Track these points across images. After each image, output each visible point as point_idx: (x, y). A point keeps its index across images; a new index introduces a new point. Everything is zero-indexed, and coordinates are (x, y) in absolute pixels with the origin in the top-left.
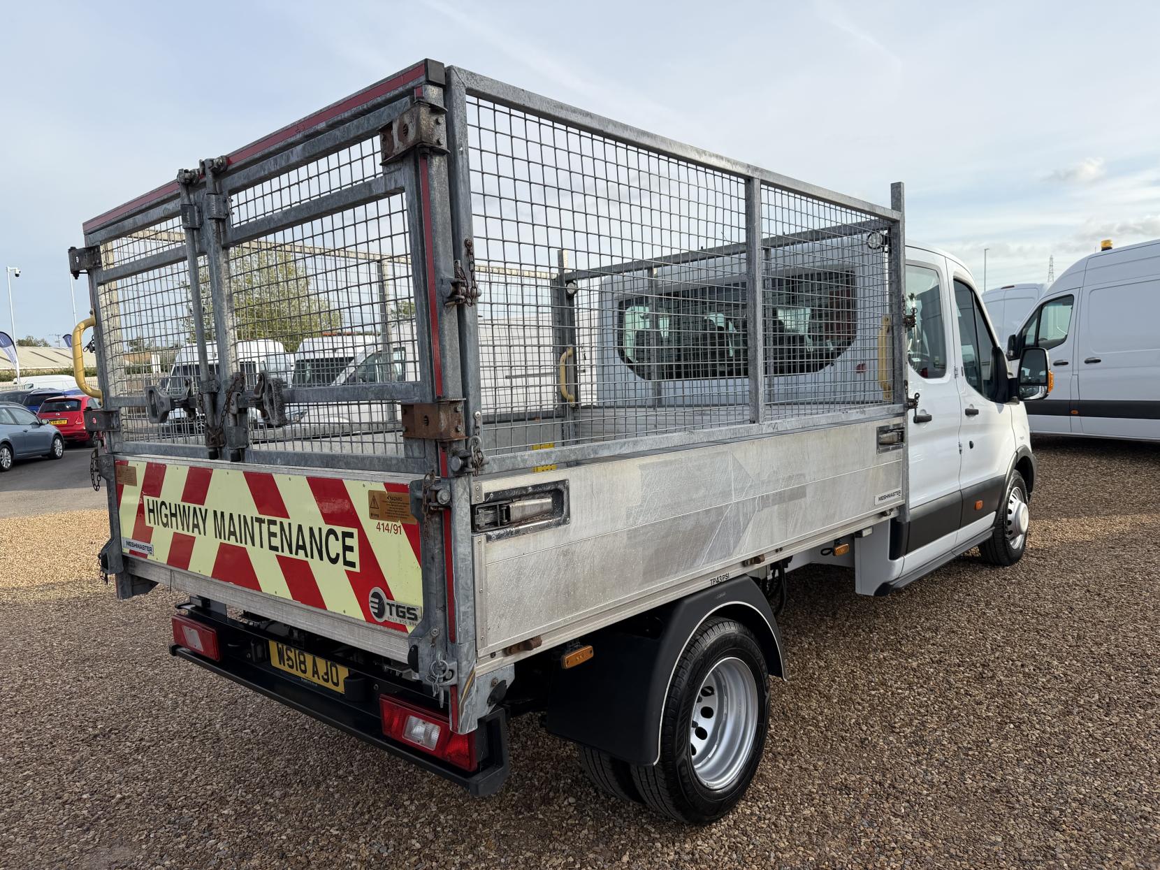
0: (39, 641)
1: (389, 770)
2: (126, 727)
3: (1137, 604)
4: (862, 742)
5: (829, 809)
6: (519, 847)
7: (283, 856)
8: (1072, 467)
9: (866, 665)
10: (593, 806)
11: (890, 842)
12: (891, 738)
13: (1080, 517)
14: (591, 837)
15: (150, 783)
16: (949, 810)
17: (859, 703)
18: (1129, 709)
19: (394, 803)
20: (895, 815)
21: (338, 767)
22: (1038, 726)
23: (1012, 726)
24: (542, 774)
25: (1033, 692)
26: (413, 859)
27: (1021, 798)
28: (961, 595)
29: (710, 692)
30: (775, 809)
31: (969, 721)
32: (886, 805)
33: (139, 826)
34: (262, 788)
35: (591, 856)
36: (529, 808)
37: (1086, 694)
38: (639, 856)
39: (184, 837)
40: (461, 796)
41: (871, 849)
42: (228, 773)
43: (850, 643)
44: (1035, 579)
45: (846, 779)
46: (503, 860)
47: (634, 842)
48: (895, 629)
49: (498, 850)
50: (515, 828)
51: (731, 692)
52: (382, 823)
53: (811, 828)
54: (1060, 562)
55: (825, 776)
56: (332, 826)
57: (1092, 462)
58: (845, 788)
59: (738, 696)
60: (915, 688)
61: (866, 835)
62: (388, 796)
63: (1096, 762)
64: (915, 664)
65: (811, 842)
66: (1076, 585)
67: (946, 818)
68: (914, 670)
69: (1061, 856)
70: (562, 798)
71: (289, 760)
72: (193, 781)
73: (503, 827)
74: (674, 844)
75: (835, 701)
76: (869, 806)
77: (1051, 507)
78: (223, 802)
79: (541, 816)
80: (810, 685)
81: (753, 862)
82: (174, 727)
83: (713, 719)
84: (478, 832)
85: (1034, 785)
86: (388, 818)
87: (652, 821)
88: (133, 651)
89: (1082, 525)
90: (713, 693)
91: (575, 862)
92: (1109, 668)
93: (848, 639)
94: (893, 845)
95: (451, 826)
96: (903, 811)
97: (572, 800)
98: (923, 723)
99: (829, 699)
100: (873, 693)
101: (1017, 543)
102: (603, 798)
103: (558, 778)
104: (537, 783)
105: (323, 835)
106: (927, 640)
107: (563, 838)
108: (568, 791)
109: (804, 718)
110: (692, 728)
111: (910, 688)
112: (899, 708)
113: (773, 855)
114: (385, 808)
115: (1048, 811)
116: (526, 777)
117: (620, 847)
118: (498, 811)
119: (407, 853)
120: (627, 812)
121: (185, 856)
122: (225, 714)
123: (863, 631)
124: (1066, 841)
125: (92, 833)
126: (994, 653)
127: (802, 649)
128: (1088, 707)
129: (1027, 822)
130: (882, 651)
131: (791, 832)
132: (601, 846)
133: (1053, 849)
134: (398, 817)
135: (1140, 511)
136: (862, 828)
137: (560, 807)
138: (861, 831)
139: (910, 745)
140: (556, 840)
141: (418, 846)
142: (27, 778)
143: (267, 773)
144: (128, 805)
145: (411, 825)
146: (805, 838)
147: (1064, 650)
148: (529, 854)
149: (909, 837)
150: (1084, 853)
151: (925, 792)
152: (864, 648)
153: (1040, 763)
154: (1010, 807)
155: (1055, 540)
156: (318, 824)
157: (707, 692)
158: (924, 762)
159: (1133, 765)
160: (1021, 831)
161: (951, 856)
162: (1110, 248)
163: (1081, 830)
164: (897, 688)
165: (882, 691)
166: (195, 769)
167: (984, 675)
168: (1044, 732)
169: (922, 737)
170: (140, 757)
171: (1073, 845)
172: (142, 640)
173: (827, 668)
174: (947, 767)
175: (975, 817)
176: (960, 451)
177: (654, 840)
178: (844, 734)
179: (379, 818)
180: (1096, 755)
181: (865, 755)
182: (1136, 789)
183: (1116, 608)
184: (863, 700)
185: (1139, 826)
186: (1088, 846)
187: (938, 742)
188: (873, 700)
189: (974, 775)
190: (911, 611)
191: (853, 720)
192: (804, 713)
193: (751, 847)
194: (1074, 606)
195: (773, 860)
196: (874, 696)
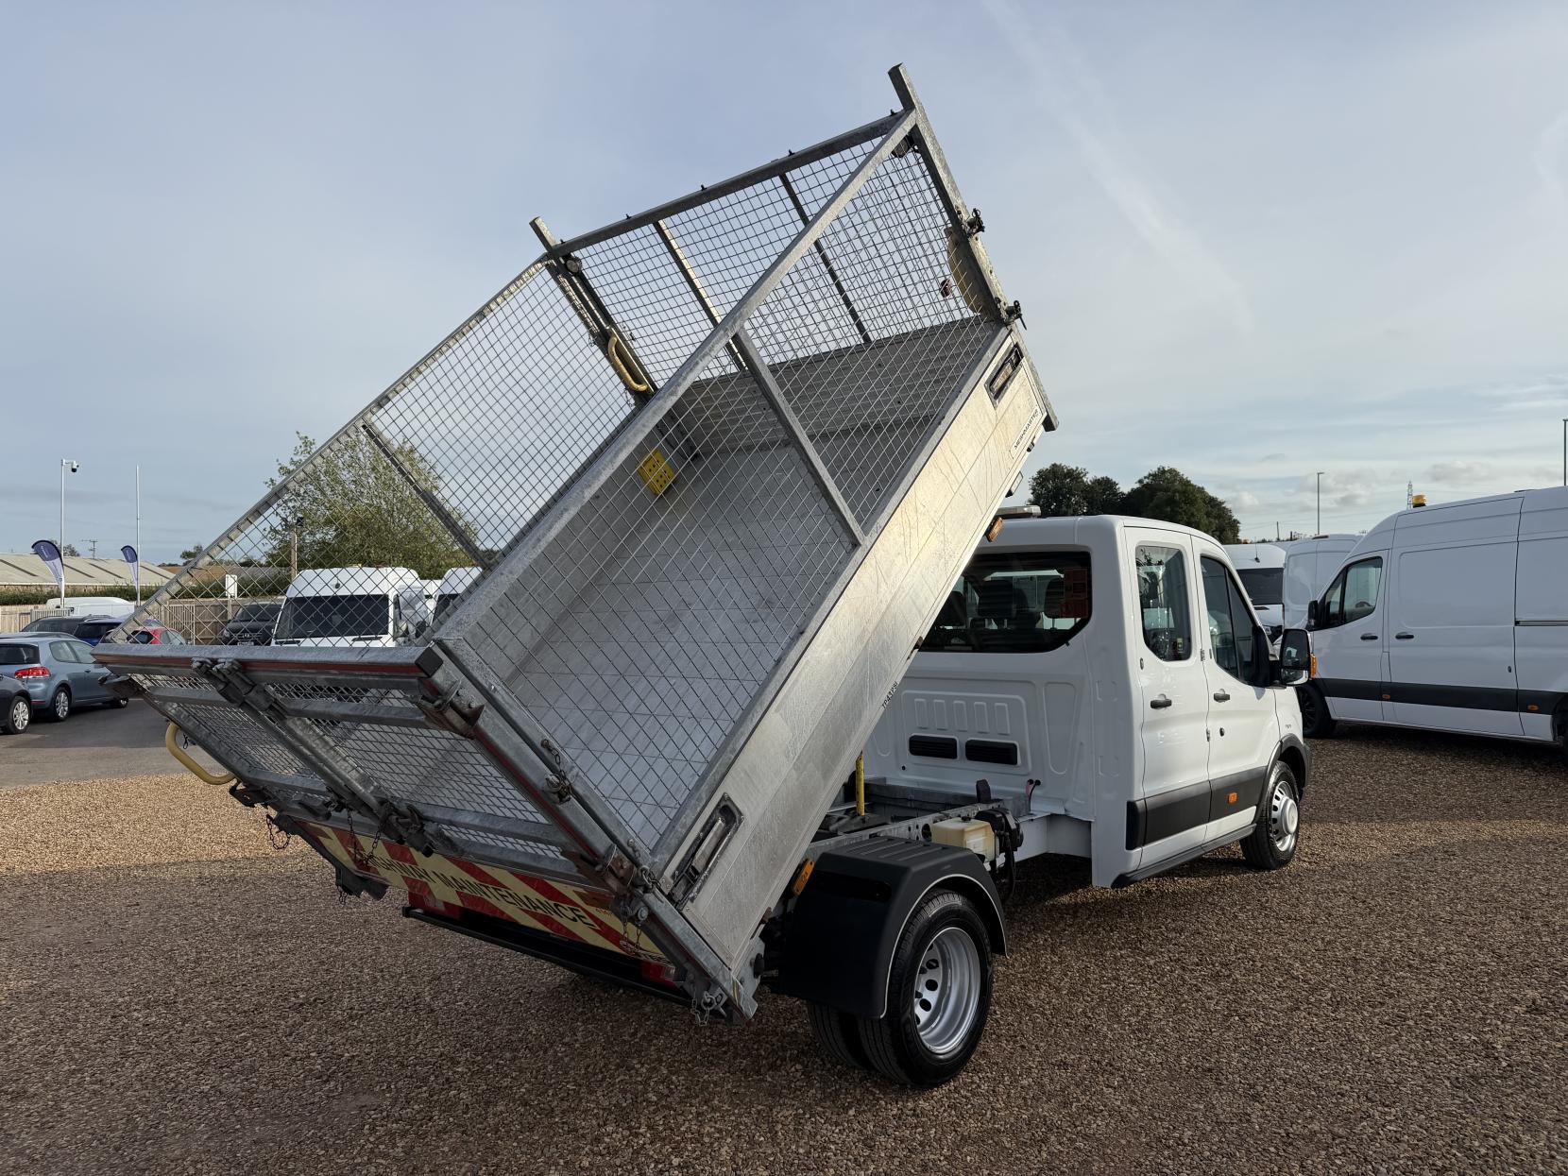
0: (196, 916)
1: (615, 1039)
2: (331, 997)
3: (1401, 912)
4: (1086, 1029)
5: (1046, 1080)
6: (751, 1102)
7: (525, 1104)
8: (1381, 763)
9: (1101, 961)
10: (819, 1072)
11: (1099, 1106)
12: (1115, 1026)
13: (1371, 821)
14: (819, 1096)
15: (375, 1045)
16: (1160, 1084)
17: (1088, 995)
18: (1359, 1008)
19: (623, 1065)
20: (1108, 1086)
21: (562, 1036)
22: (1263, 1020)
23: (1237, 1018)
24: (768, 1046)
25: (1267, 990)
26: (652, 1109)
27: (1230, 1076)
28: (1215, 897)
29: (934, 965)
30: (995, 1079)
31: (1196, 1013)
32: (1101, 1078)
33: (377, 1079)
34: (490, 1051)
35: (819, 1109)
36: (758, 1073)
37: (1319, 993)
38: (864, 1111)
39: (425, 1088)
40: (690, 1062)
41: (1081, 1111)
42: (451, 1038)
43: (1088, 941)
44: (1299, 884)
45: (1066, 1058)
46: (736, 1111)
47: (859, 1100)
48: (1138, 929)
49: (731, 1103)
50: (745, 1087)
51: (955, 966)
52: (617, 1081)
53: (1027, 1094)
54: (1333, 868)
55: (1045, 1055)
56: (568, 1083)
57: (1406, 758)
58: (1064, 1065)
59: (962, 967)
60: (1148, 983)
61: (1078, 1101)
62: (618, 1061)
63: (1310, 1051)
64: (1152, 962)
65: (1026, 1105)
66: (1343, 892)
67: (1156, 1091)
68: (1150, 967)
69: (1255, 1121)
70: (789, 1066)
71: (510, 1030)
72: (418, 1044)
73: (734, 1087)
74: (897, 1103)
75: (1065, 992)
76: (1085, 1079)
77: (1343, 808)
78: (455, 1062)
79: (770, 1079)
80: (1041, 977)
81: (970, 1117)
82: (380, 998)
83: (937, 991)
84: (711, 1090)
85: (1246, 1066)
86: (622, 1077)
87: (876, 1084)
88: (307, 928)
89: (1372, 830)
90: (937, 966)
91: (804, 1114)
92: (1349, 971)
93: (1086, 937)
94: (1101, 1107)
95: (683, 1085)
96: (1116, 1083)
97: (798, 1067)
98: (1149, 1014)
99: (1058, 990)
100: (1104, 986)
101: (1285, 845)
102: (829, 1066)
103: (784, 1049)
104: (763, 1053)
105: (560, 1089)
106: (1169, 940)
107: (792, 1096)
108: (795, 1060)
109: (1031, 1006)
110: (916, 1000)
111: (1143, 983)
112: (1128, 1000)
113: (989, 1113)
114: (616, 1070)
115: (1252, 1087)
116: (753, 1048)
117: (846, 1104)
118: (728, 1074)
119: (645, 1104)
120: (852, 1078)
121: (431, 1103)
122: (431, 989)
123: (1104, 929)
124: (1262, 1110)
125: (332, 1083)
126: (1236, 954)
127: (1036, 945)
128: (1317, 1005)
129: (1231, 1095)
130: (1120, 949)
131: (1009, 1096)
132: (828, 1103)
133: (1249, 1115)
134: (631, 1077)
135: (1443, 817)
136: (1075, 1095)
137: (788, 1073)
138: (1074, 1098)
139: (1133, 1032)
140: (786, 1097)
141: (655, 1098)
142: (245, 1039)
143: (491, 1039)
144: (360, 1062)
145: (645, 1083)
146: (1020, 1101)
147: (1310, 953)
148: (760, 1107)
149: (1118, 1103)
150: (1277, 1119)
151: (1140, 1069)
152: (1102, 946)
153: (1257, 1050)
154: (1217, 1084)
155: (1335, 845)
156: (553, 1081)
157: (932, 965)
158: (1144, 1046)
159: (1345, 1053)
160: (1224, 1102)
161: (1155, 1118)
162: (1424, 505)
163: (1279, 1102)
164: (1129, 983)
165: (1113, 985)
166: (417, 1035)
167: (1221, 974)
168: (1267, 1024)
169: (1146, 1026)
170: (355, 1024)
171: (1268, 1113)
172: (313, 918)
173: (1061, 963)
174: (1165, 1051)
175: (1183, 1090)
176: (1208, 738)
177: (878, 1099)
178: (1069, 1021)
179: (612, 1076)
180: (1312, 1045)
181: (1088, 1039)
182: (1341, 1073)
183: (1378, 915)
184: (1092, 992)
185: (1334, 1101)
186: (1281, 1114)
187: (1161, 1030)
188: (1103, 993)
189: (1190, 1058)
190: (1158, 912)
191: (1081, 1010)
192: (1032, 1002)
193: (969, 1106)
194: (1333, 913)
195: (988, 1115)
196: (1105, 989)
